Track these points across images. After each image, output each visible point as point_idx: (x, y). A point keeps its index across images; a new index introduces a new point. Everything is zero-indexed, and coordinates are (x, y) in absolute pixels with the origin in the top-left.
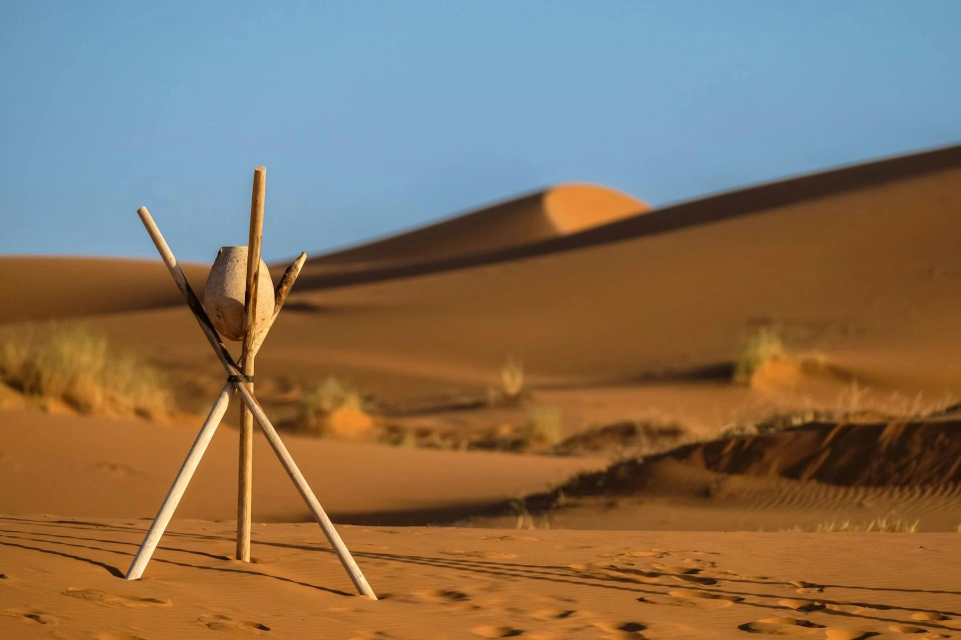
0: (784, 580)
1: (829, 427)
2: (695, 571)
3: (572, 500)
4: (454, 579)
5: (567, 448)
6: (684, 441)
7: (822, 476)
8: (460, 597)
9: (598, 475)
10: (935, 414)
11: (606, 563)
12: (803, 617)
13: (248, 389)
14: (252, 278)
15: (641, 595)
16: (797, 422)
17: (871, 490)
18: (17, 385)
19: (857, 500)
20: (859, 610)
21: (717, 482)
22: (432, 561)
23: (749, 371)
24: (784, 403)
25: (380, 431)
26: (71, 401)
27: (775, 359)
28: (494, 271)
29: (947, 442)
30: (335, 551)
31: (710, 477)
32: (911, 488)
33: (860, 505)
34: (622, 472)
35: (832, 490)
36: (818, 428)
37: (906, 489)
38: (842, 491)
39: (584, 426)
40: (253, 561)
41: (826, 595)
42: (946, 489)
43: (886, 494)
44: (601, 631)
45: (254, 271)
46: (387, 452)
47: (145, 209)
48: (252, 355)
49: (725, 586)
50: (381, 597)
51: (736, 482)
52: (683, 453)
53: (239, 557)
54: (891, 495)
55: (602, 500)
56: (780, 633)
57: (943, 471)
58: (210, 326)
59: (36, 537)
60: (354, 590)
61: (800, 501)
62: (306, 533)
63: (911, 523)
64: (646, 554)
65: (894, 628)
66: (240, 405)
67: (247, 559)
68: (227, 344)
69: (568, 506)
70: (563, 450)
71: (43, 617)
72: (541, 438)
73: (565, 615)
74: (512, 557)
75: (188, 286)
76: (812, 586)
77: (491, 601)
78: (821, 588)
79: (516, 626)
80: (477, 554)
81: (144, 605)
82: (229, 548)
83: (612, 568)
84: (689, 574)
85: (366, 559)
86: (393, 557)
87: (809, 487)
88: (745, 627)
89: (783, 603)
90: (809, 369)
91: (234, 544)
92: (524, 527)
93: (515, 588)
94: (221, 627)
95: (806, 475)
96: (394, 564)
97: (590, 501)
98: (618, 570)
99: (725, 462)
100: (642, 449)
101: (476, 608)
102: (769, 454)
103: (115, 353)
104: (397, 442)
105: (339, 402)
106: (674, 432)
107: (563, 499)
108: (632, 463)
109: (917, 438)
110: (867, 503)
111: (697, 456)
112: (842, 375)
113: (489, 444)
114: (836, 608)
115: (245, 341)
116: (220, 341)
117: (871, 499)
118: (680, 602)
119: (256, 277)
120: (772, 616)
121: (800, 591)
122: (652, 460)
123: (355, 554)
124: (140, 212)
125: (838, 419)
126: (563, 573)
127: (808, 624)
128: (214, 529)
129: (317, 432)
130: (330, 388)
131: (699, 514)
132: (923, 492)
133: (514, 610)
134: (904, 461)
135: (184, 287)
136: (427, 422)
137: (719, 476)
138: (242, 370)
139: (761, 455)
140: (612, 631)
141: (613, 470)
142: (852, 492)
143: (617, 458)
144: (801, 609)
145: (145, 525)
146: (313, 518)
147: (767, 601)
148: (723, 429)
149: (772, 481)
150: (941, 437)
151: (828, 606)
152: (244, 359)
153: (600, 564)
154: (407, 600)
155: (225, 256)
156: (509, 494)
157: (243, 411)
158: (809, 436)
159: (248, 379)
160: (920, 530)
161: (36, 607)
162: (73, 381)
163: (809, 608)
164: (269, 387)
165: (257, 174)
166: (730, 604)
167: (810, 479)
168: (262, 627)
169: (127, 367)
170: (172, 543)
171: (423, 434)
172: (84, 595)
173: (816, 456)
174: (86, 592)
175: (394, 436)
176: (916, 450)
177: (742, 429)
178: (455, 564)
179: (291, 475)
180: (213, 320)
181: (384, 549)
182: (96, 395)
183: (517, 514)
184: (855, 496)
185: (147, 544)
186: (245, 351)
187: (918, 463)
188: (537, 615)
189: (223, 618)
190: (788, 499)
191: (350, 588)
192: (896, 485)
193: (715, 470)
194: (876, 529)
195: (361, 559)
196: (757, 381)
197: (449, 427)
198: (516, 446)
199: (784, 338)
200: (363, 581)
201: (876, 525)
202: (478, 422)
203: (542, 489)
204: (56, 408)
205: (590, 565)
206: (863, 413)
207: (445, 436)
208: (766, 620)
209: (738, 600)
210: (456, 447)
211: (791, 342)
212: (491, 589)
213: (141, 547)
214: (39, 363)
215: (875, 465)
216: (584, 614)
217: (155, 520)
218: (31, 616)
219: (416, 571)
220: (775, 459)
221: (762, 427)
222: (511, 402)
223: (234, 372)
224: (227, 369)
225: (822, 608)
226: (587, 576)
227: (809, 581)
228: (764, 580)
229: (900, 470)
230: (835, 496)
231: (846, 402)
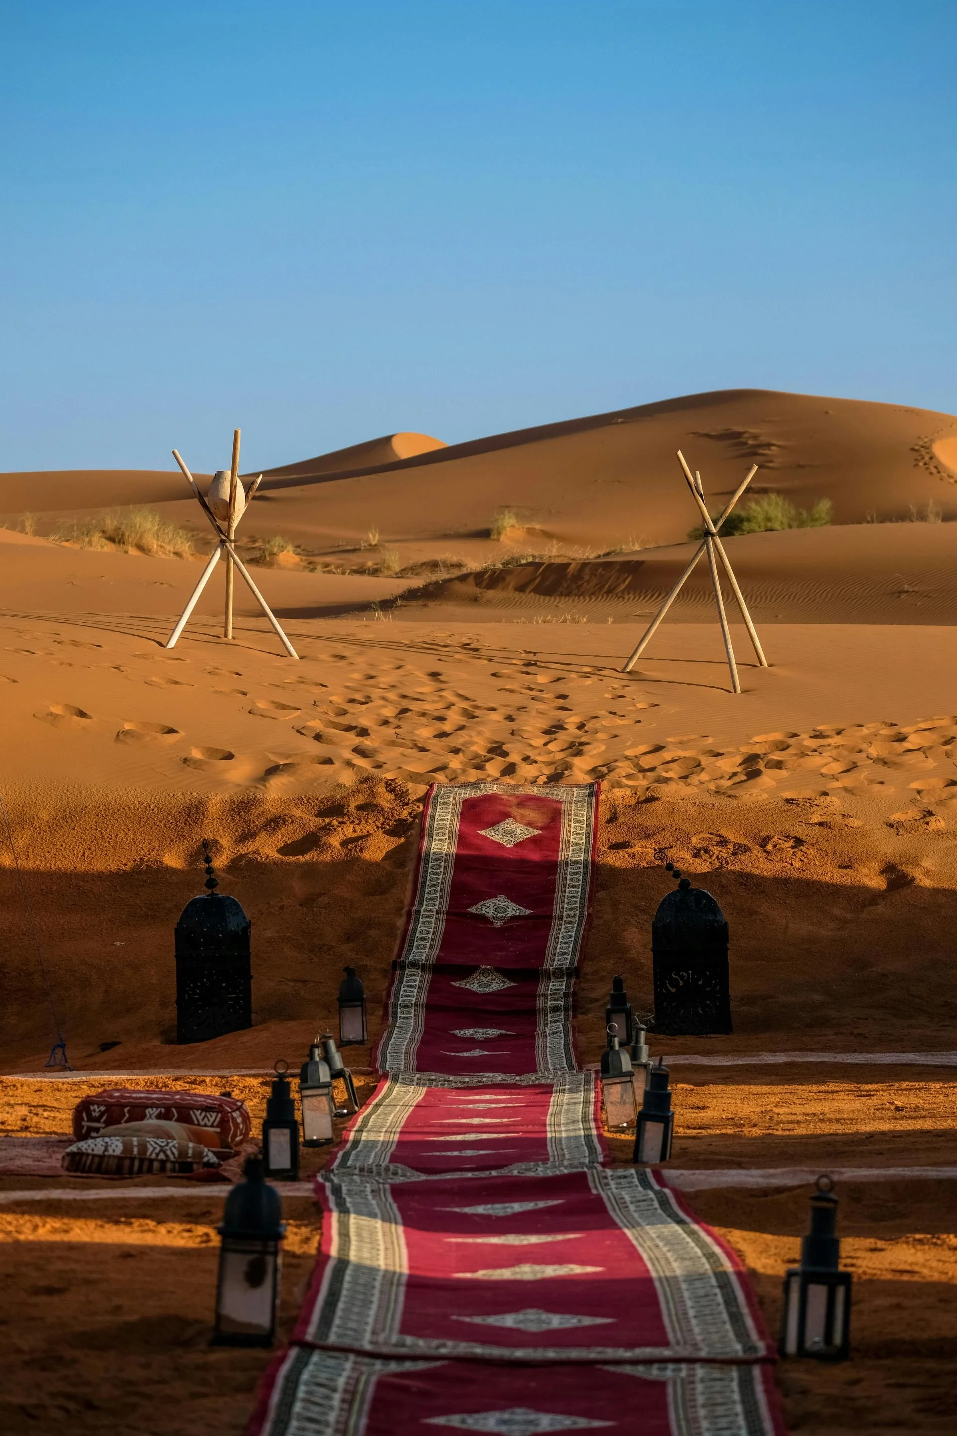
0: (515, 649)
1: (540, 565)
2: (468, 644)
3: (404, 603)
4: (340, 648)
5: (402, 574)
6: (464, 571)
7: (537, 591)
8: (343, 658)
9: (418, 590)
10: (599, 557)
11: (421, 640)
12: (525, 669)
13: (231, 547)
14: (233, 487)
15: (439, 657)
16: (524, 562)
17: (563, 598)
18: (111, 539)
19: (555, 604)
20: (554, 666)
21: (481, 594)
22: (327, 639)
23: (499, 533)
24: (517, 551)
25: (304, 564)
26: (140, 548)
27: (513, 526)
28: (364, 479)
29: (603, 573)
30: (277, 633)
31: (477, 591)
32: (584, 598)
33: (557, 606)
34: (431, 588)
35: (542, 598)
36: (535, 565)
37: (581, 598)
38: (548, 598)
39: (411, 562)
40: (233, 638)
41: (538, 657)
42: (602, 598)
43: (571, 601)
44: (418, 677)
45: (234, 484)
46: (306, 574)
47: (176, 451)
48: (233, 528)
49: (484, 652)
50: (301, 658)
51: (491, 594)
52: (463, 578)
53: (226, 636)
54: (573, 601)
55: (420, 603)
56: (513, 678)
57: (600, 589)
58: (211, 513)
59: (119, 625)
60: (287, 654)
61: (525, 604)
62: (261, 623)
63: (584, 617)
64: (442, 635)
65: (573, 675)
66: (226, 557)
67: (230, 637)
68: (219, 522)
69: (401, 606)
70: (399, 575)
71: (122, 668)
72: (389, 568)
73: (399, 668)
74: (371, 636)
75: (199, 492)
76: (530, 652)
77: (361, 661)
78: (535, 653)
79: (373, 673)
80: (352, 635)
81: (175, 662)
82: (220, 631)
83: (424, 642)
84: (465, 646)
85: (293, 637)
86: (308, 636)
87: (529, 597)
88: (494, 675)
89: (514, 662)
90: (530, 531)
91: (224, 629)
92: (379, 619)
93: (373, 653)
94: (216, 674)
95: (528, 590)
96: (309, 640)
97: (414, 603)
98: (427, 644)
99: (485, 583)
100: (442, 575)
101: (352, 663)
102: (509, 579)
103: (163, 523)
104: (312, 570)
105: (282, 548)
106: (459, 566)
107: (399, 602)
108: (437, 583)
109: (587, 571)
110: (560, 606)
111: (471, 580)
112: (548, 535)
113: (361, 571)
114: (543, 664)
115: (229, 521)
116: (216, 521)
117: (564, 603)
118: (460, 660)
119: (235, 487)
120: (508, 669)
121: (524, 655)
122: (450, 581)
123: (287, 635)
124: (174, 452)
125: (546, 561)
126: (397, 645)
127: (528, 673)
128: (212, 621)
129: (270, 565)
130: (278, 541)
131: (472, 611)
132: (590, 600)
133: (372, 665)
134: (580, 583)
135: (197, 493)
136: (328, 559)
137: (482, 590)
138: (228, 537)
139: (504, 579)
140: (422, 676)
141: (426, 587)
142: (553, 598)
143: (428, 581)
144: (524, 665)
145: (177, 618)
146: (264, 614)
147: (506, 660)
148: (484, 566)
149: (510, 593)
150: (600, 570)
151: (538, 663)
152: (229, 531)
153: (417, 640)
154: (315, 659)
155: (219, 475)
156: (372, 599)
157: (228, 559)
158: (530, 569)
159: (231, 541)
160: (589, 621)
161: (118, 663)
162: (141, 538)
163: (528, 664)
164: (244, 541)
165: (236, 432)
166: (486, 662)
167: (530, 592)
168: (238, 674)
169: (170, 529)
170: (191, 629)
171: (327, 565)
172: (144, 656)
173: (534, 580)
174: (145, 655)
175: (311, 567)
176: (587, 577)
177: (494, 566)
178: (341, 640)
179: (254, 592)
180: (212, 510)
181: (303, 632)
182: (154, 545)
183: (375, 610)
184: (554, 602)
185: (177, 629)
186: (230, 526)
187: (588, 585)
188: (384, 668)
189: (217, 669)
190: (518, 603)
191: (285, 653)
192: (576, 595)
193: (480, 588)
194: (564, 621)
195: (290, 637)
196: (503, 538)
197: (340, 562)
198: (375, 572)
199: (517, 515)
200: (291, 649)
201: (565, 617)
202: (356, 560)
203: (388, 597)
204: (133, 552)
205: (412, 641)
206: (559, 556)
207: (337, 567)
208: (506, 671)
209: (491, 660)
210: (344, 573)
211: (520, 517)
212: (360, 653)
213: (174, 630)
214: (123, 527)
215: (565, 585)
216: (409, 667)
217: (181, 616)
218: (115, 668)
219: (320, 644)
220: (512, 581)
221: (505, 564)
222: (373, 549)
223: (224, 538)
224: (220, 537)
225: (535, 664)
226: (410, 647)
227: (528, 650)
228: (504, 649)
229: (578, 588)
230: (544, 601)
231: (550, 550)
